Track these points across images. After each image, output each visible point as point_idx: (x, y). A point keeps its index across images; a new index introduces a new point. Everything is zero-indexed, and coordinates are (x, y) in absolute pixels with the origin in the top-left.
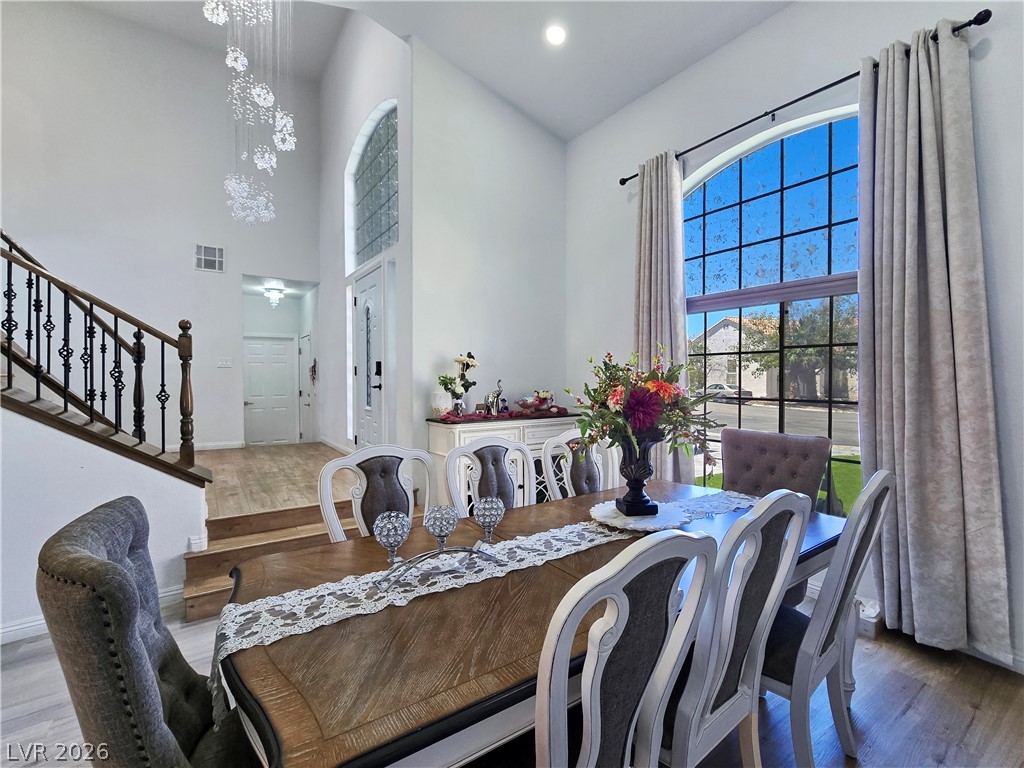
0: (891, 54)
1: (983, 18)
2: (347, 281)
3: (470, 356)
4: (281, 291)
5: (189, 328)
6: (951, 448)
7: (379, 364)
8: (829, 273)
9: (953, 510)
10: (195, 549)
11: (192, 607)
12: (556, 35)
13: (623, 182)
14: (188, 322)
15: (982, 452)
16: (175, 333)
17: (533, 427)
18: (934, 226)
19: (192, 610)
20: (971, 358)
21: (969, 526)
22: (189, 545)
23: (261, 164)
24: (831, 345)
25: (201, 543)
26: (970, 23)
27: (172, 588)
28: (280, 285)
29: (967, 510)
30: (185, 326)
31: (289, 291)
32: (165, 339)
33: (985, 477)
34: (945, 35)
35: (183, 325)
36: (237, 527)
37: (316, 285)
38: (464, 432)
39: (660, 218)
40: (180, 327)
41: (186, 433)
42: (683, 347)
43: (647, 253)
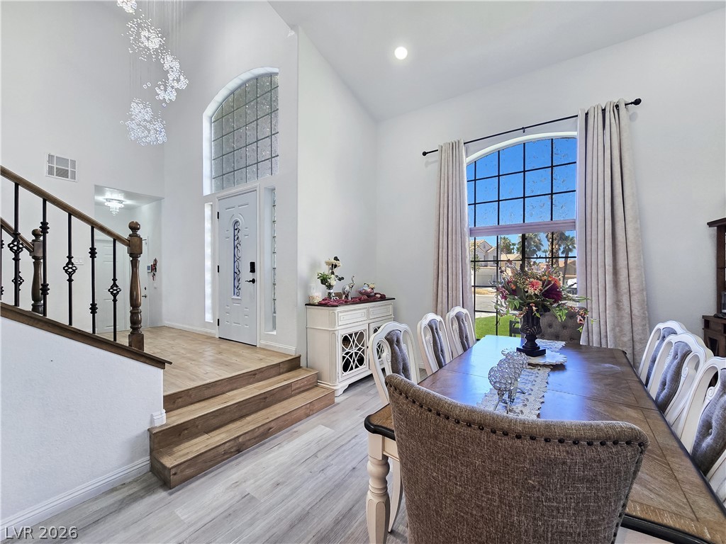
0: (596, 110)
1: (637, 102)
2: (207, 199)
3: (336, 259)
4: (120, 202)
5: (138, 229)
6: (628, 310)
7: (253, 265)
8: (552, 219)
9: (629, 340)
10: (157, 424)
11: (175, 474)
12: (401, 53)
13: (425, 154)
14: (137, 224)
15: (642, 311)
16: (125, 233)
17: (373, 307)
18: (618, 200)
19: (175, 477)
20: (637, 266)
21: (636, 347)
22: (152, 421)
23: (162, 95)
24: (552, 258)
25: (161, 419)
26: (631, 103)
27: (136, 462)
28: (121, 197)
29: (635, 339)
30: (134, 227)
31: (129, 202)
32: (116, 238)
33: (644, 323)
34: (622, 107)
35: (132, 225)
36: (180, 400)
37: (159, 200)
38: (341, 312)
39: (454, 179)
40: (131, 228)
41: (135, 322)
42: (468, 257)
43: (446, 199)
